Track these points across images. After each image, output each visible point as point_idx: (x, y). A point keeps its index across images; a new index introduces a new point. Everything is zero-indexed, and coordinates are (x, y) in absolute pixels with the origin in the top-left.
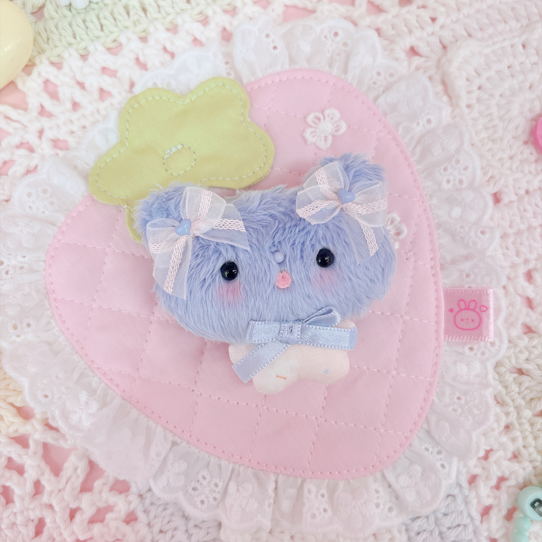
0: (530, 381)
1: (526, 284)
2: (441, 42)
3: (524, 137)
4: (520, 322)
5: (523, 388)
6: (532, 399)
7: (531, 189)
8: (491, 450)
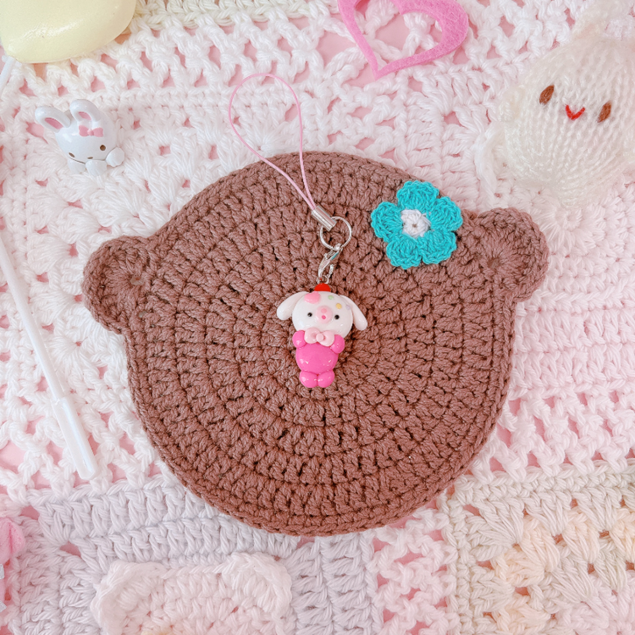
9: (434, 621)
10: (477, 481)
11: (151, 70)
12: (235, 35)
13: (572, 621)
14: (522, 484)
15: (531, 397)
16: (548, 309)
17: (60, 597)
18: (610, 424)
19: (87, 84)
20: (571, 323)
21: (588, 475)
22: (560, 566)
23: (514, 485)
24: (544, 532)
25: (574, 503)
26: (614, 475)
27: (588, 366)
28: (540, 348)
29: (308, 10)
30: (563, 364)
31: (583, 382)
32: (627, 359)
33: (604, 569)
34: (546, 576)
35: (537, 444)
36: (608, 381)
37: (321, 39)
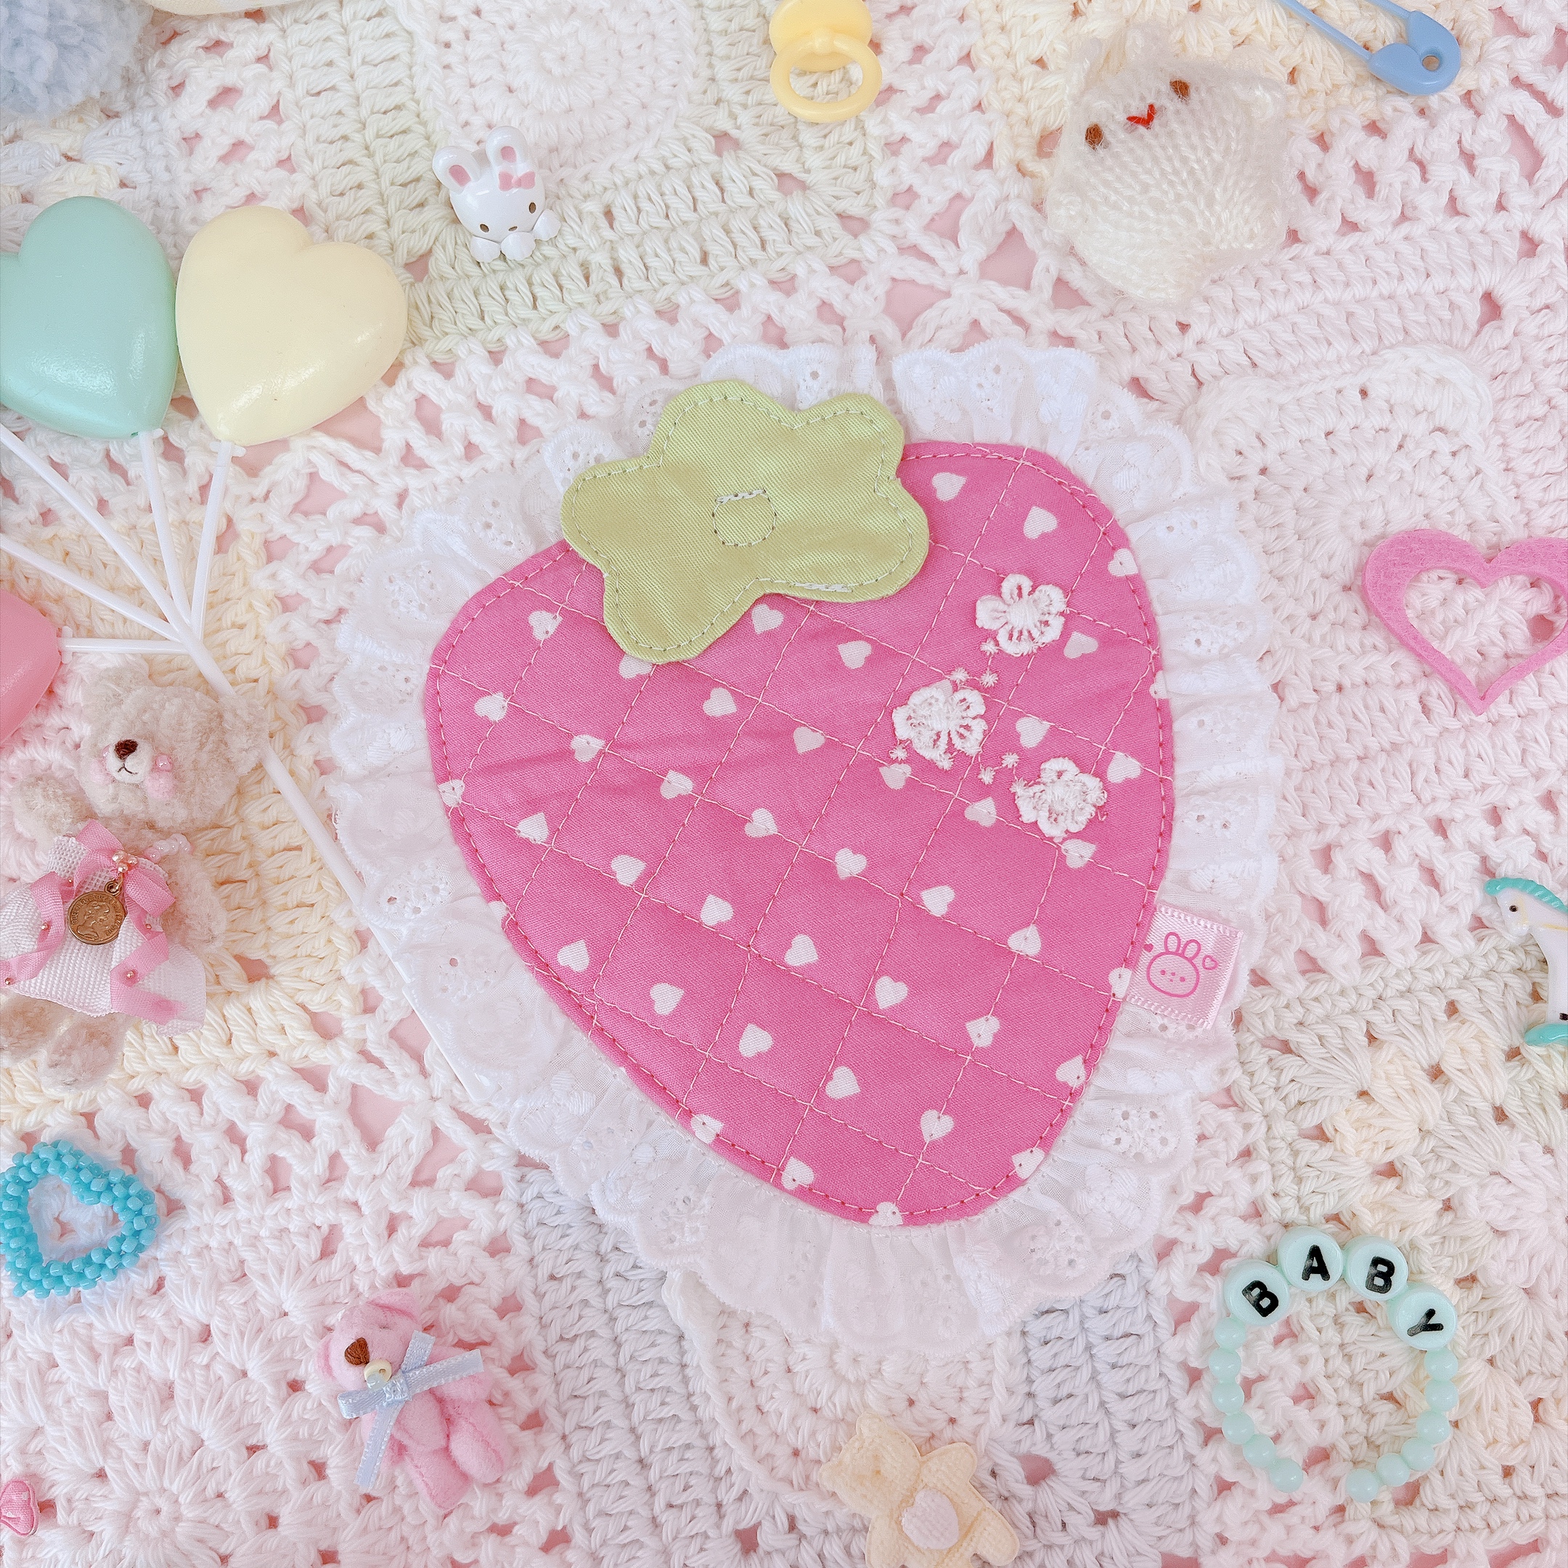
0: (1301, 1067)
1: (1317, 873)
2: (1194, 374)
3: (1345, 577)
4: (1294, 948)
5: (1285, 1078)
6: (1300, 1103)
7: (1347, 683)
8: (1209, 1194)
9: (1243, 1243)
10: (1279, 993)
11: (613, 392)
12: (745, 311)
13: (1482, 1208)
14: (1355, 988)
15: (1346, 838)
16: (1353, 685)
17: (606, 1292)
18: (1491, 864)
19: (512, 433)
20: (1395, 701)
21: (1467, 958)
22: (1445, 1116)
23: (1342, 993)
24: (1408, 1063)
25: (1452, 1009)
26: (1512, 950)
27: (1437, 770)
28: (1349, 752)
29: (860, 249)
30: (1394, 774)
31: (1434, 799)
32: (1504, 749)
33: (1523, 1111)
34: (1423, 1139)
35: (1371, 916)
36: (1477, 790)
37: (889, 294)
